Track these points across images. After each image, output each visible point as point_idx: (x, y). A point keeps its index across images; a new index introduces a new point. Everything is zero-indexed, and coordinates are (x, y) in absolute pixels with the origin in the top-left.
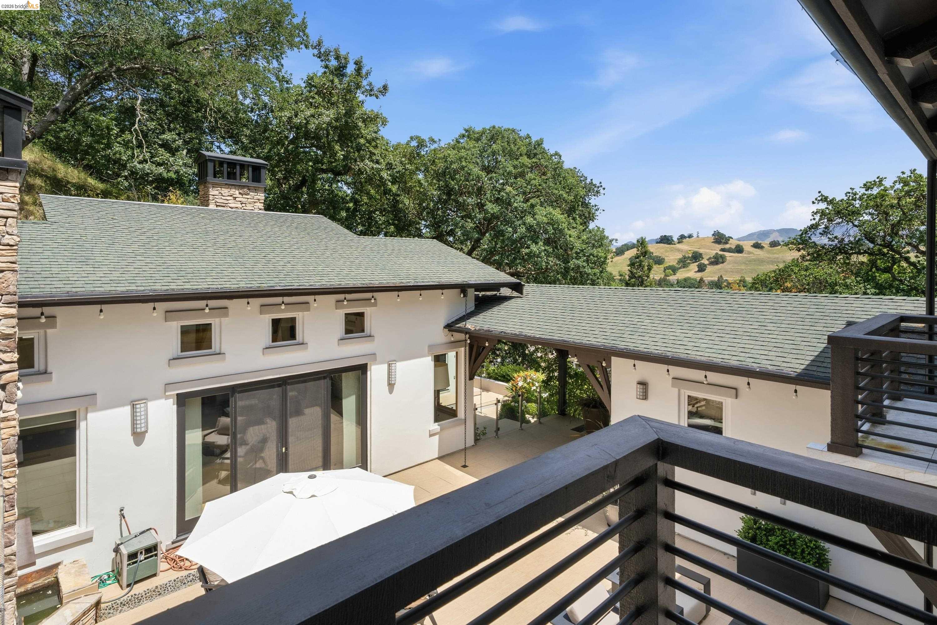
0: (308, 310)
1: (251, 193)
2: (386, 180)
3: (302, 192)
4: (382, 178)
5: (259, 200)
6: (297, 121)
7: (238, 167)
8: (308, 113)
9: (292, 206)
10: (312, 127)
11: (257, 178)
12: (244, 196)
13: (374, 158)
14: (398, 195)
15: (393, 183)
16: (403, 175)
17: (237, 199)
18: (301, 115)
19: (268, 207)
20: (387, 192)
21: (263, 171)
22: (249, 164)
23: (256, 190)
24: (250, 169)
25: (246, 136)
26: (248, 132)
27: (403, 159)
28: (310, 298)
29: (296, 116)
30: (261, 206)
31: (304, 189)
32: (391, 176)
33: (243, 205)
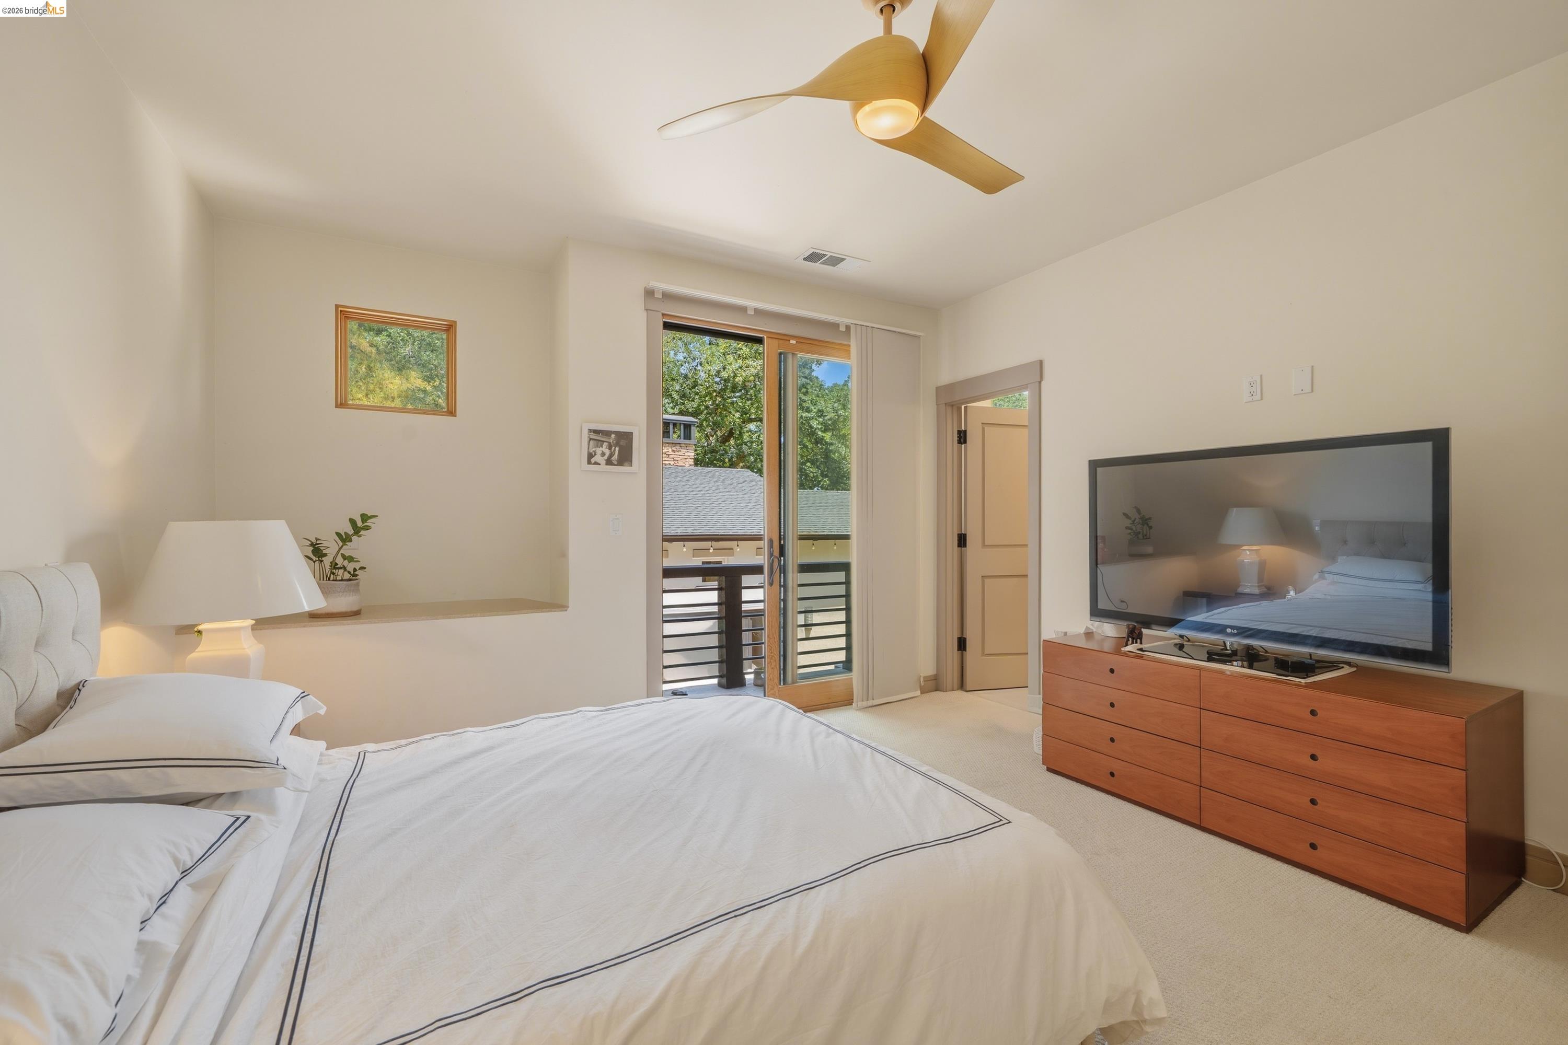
0: (733, 555)
1: (682, 450)
2: (816, 429)
3: (729, 446)
4: (811, 427)
5: (689, 456)
6: (724, 374)
7: (671, 426)
8: (735, 366)
9: (719, 460)
10: (739, 379)
11: (688, 436)
12: (677, 453)
13: (804, 404)
14: (831, 444)
15: (825, 431)
16: (835, 422)
17: (670, 456)
18: (730, 369)
19: (697, 462)
20: (819, 441)
21: (692, 428)
22: (680, 423)
23: (687, 446)
24: (682, 427)
25: (677, 391)
26: (678, 388)
27: (836, 405)
28: (733, 544)
29: (724, 369)
30: (692, 462)
31: (732, 442)
32: (822, 424)
33: (675, 462)
